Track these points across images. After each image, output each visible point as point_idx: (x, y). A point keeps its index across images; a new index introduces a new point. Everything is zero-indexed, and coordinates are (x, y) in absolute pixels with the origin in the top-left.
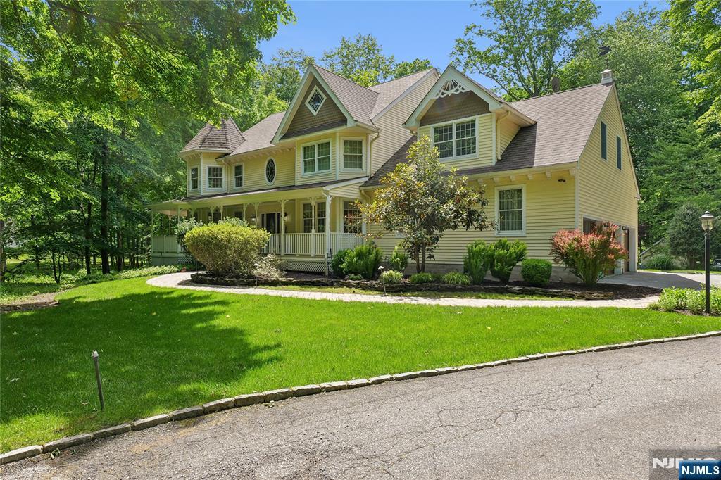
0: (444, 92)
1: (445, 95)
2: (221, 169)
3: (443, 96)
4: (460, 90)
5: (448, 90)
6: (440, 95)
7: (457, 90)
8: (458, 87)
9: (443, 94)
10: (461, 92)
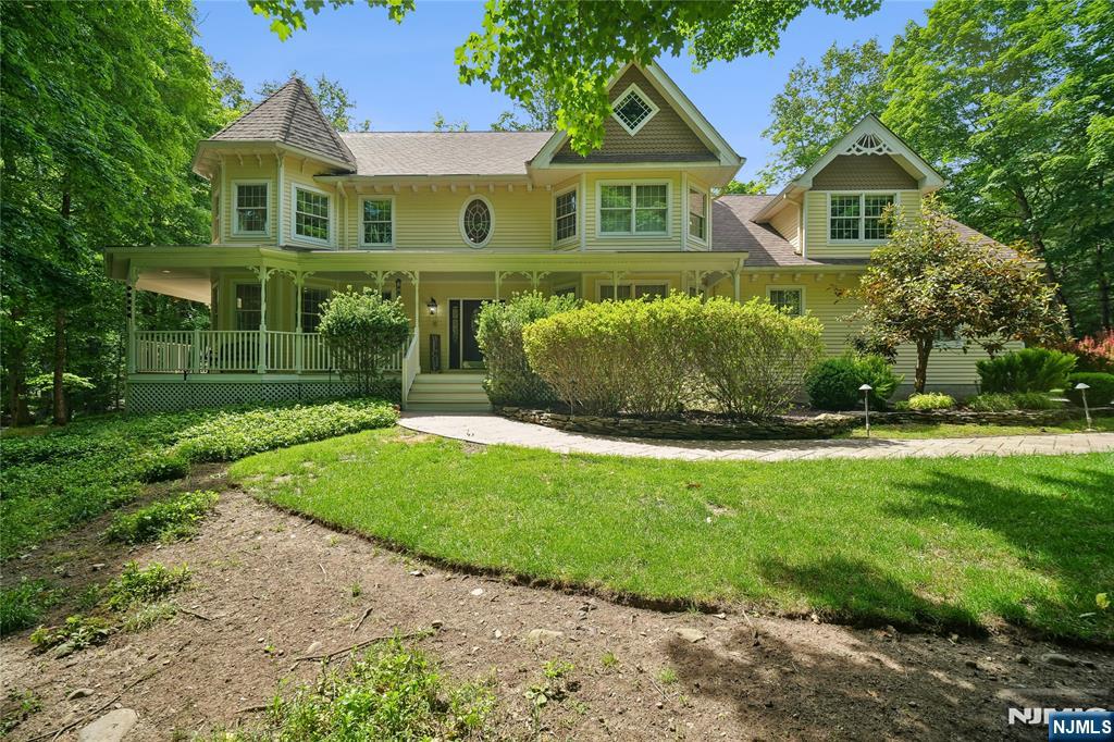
0: (861, 148)
1: (861, 153)
2: (325, 201)
3: (857, 154)
4: (885, 151)
5: (866, 146)
6: (854, 151)
7: (880, 150)
8: (881, 146)
9: (858, 150)
10: (886, 154)
